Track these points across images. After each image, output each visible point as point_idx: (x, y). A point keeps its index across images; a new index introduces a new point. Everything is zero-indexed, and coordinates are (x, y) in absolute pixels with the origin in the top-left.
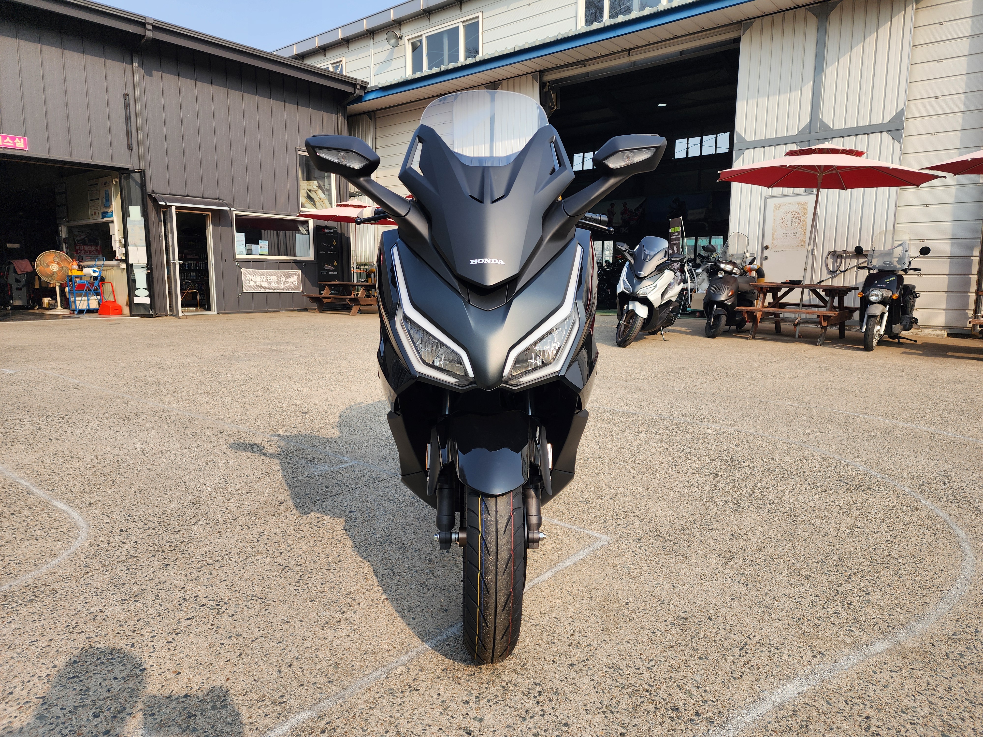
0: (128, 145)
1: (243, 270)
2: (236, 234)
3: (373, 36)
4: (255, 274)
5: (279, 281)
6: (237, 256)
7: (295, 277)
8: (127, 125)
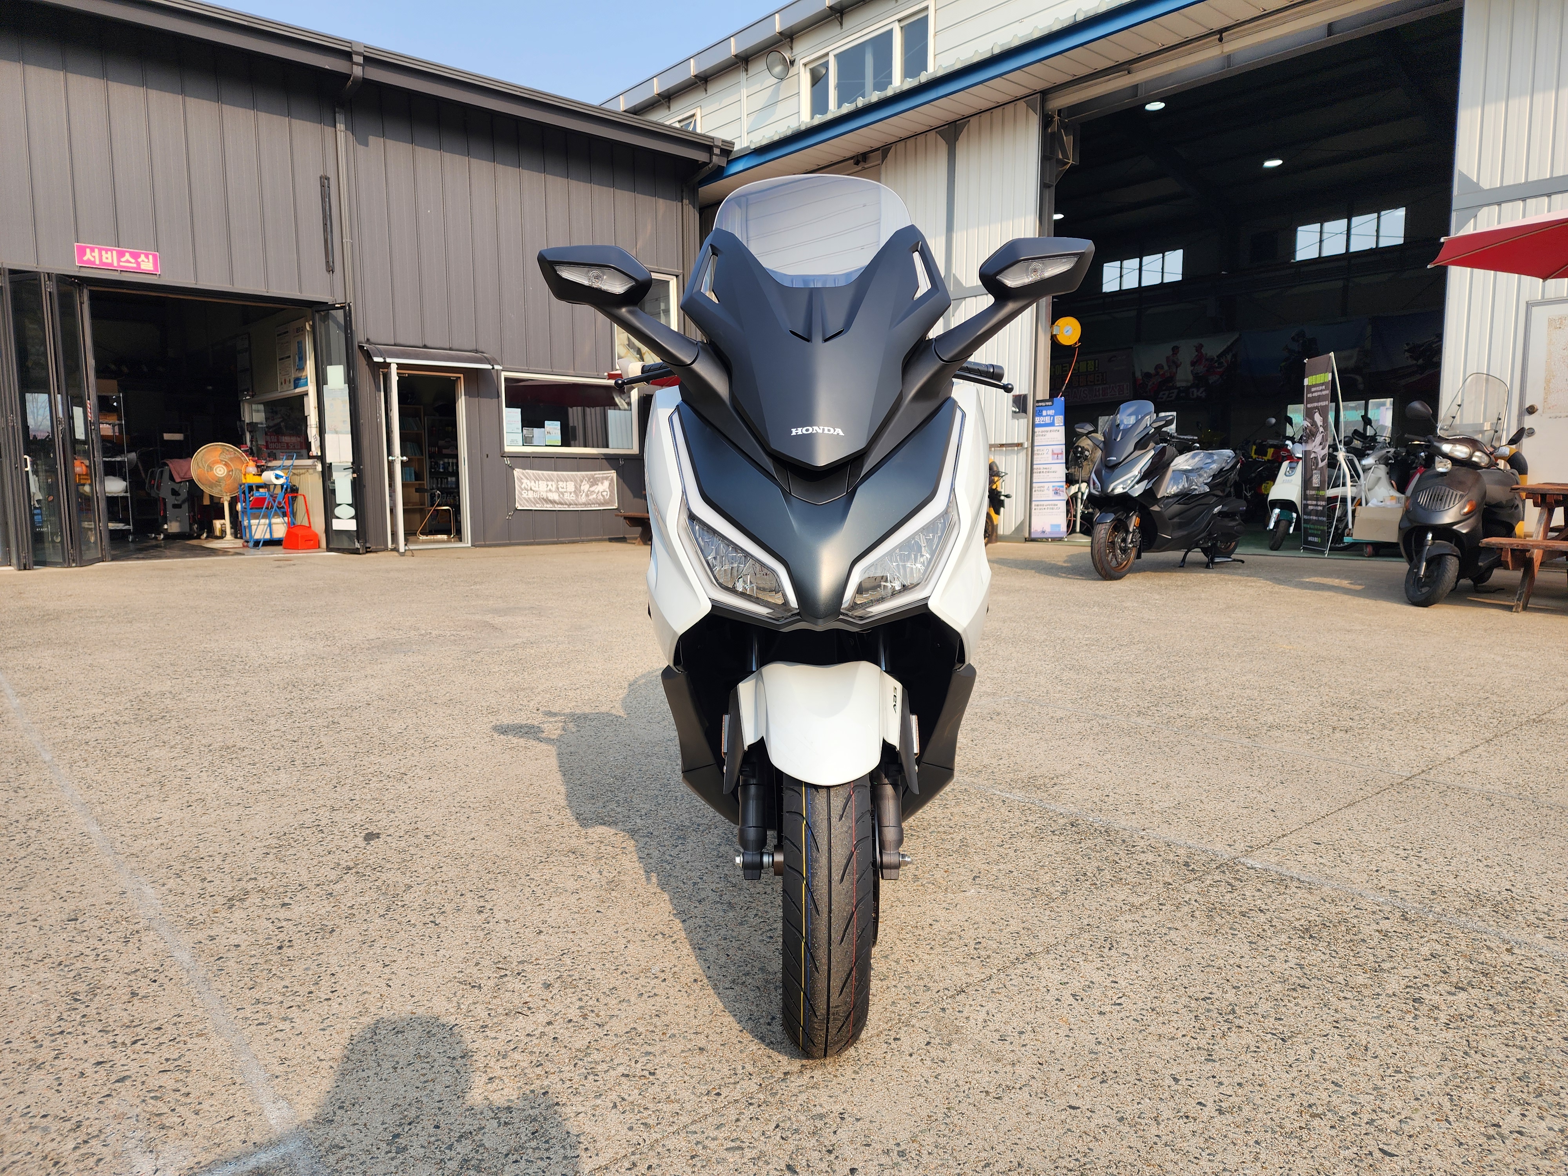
0: (327, 262)
1: (517, 472)
2: (505, 410)
3: (747, 65)
4: (537, 479)
5: (577, 491)
6: (507, 449)
7: (606, 483)
8: (325, 230)
